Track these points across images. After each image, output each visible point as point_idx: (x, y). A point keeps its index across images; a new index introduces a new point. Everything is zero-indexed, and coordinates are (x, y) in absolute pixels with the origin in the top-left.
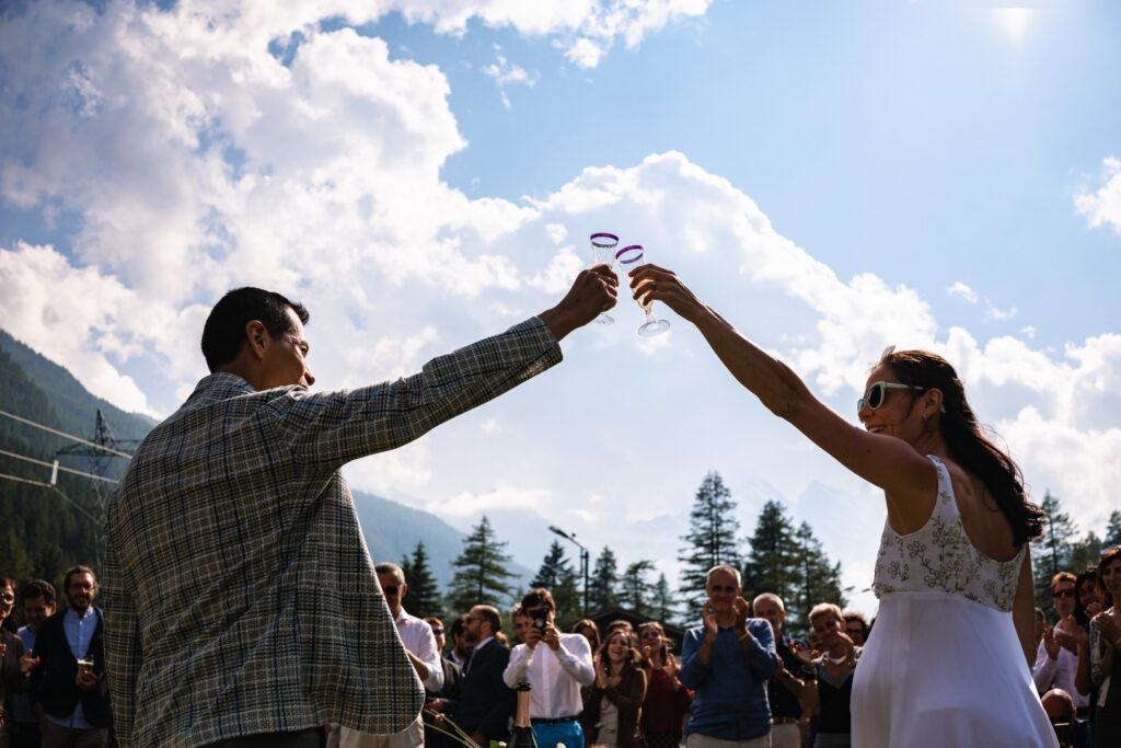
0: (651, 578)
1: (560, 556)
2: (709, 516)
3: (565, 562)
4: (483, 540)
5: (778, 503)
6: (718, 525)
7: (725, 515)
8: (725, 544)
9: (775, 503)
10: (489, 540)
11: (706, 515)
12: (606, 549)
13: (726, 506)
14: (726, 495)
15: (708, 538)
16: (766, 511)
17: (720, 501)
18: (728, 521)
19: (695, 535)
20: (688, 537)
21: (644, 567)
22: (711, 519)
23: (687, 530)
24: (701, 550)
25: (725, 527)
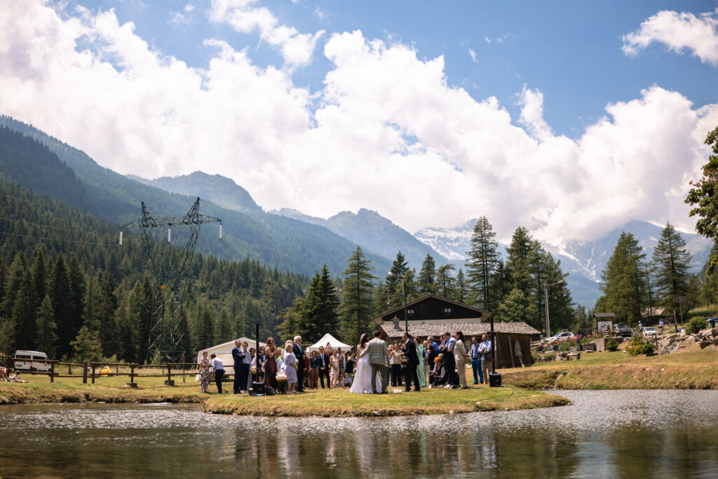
0: (453, 274)
1: (403, 261)
2: (481, 241)
3: (405, 264)
4: (359, 259)
5: (524, 228)
6: (486, 246)
7: (491, 239)
8: (491, 256)
9: (522, 228)
10: (362, 259)
11: (480, 240)
12: (428, 256)
13: (491, 235)
14: (491, 229)
15: (481, 253)
16: (516, 233)
17: (487, 232)
18: (492, 243)
19: (473, 252)
20: (470, 253)
21: (448, 268)
22: (483, 243)
23: (470, 249)
24: (477, 260)
25: (490, 246)
